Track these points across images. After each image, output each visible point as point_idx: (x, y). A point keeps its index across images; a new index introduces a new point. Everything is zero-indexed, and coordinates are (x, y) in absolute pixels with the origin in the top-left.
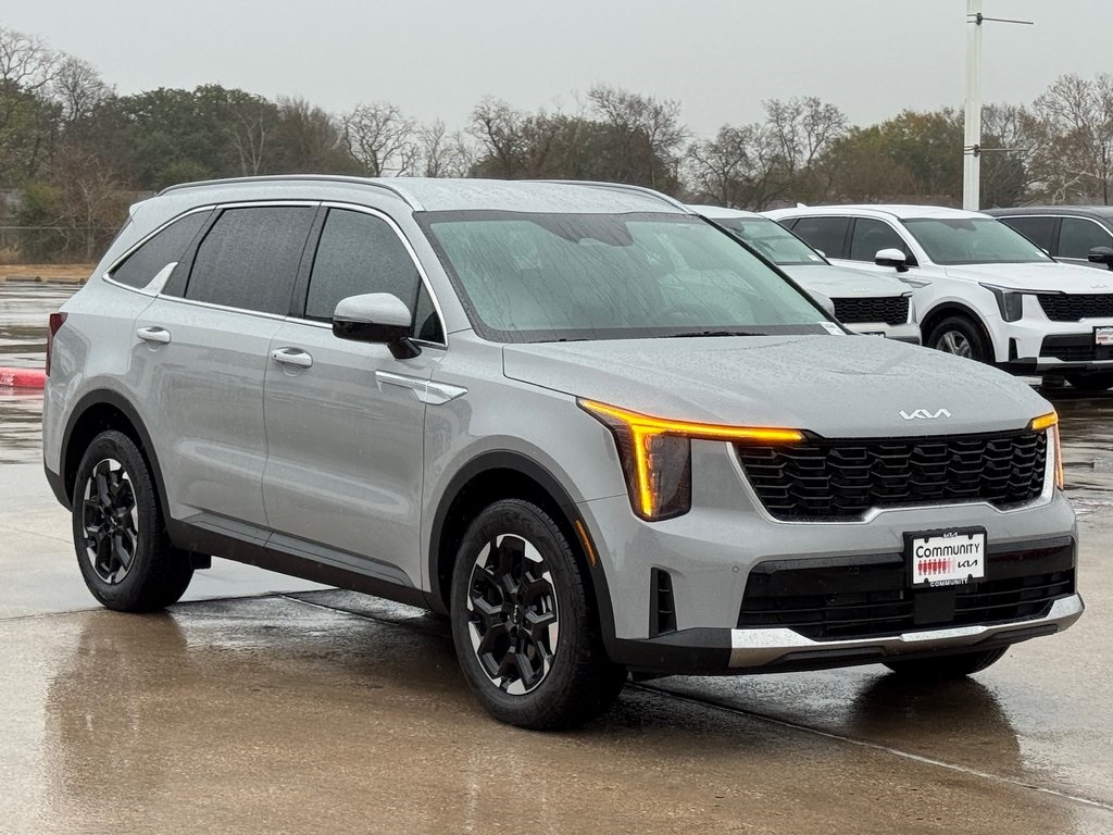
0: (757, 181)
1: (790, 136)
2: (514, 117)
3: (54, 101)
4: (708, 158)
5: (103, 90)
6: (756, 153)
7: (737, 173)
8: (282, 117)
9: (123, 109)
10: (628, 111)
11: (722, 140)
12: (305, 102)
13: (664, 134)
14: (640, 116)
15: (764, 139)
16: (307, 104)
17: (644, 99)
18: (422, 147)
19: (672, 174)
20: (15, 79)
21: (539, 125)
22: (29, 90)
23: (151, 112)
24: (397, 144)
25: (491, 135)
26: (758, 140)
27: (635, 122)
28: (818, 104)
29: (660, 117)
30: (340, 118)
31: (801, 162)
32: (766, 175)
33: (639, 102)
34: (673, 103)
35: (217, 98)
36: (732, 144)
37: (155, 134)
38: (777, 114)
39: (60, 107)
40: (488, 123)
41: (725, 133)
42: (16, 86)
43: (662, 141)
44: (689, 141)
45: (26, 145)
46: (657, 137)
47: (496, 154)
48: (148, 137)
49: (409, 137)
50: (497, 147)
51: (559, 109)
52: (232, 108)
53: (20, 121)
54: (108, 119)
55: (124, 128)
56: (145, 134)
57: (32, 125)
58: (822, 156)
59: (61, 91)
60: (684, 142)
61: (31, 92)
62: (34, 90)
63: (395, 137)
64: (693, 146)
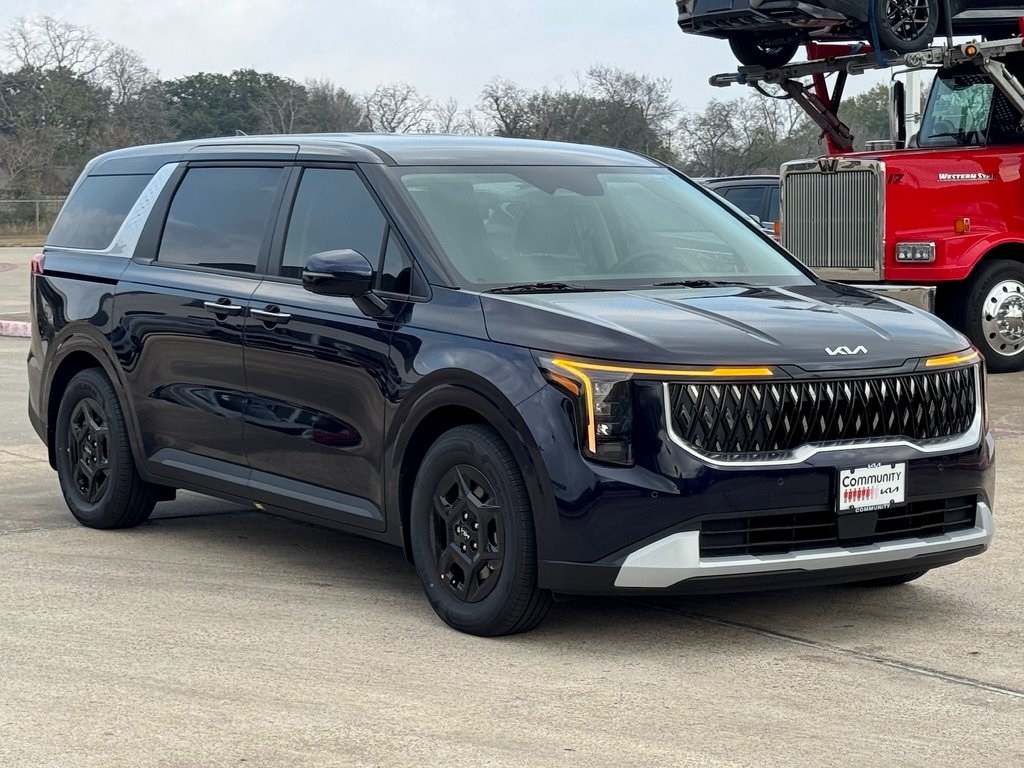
0: (742, 150)
1: (772, 109)
2: (520, 95)
3: (104, 87)
4: (696, 130)
5: (147, 76)
6: (742, 126)
7: (724, 144)
8: (310, 97)
9: (167, 92)
10: (623, 88)
11: (710, 113)
12: (331, 84)
13: (657, 109)
14: (635, 92)
15: (748, 113)
16: (333, 85)
17: (639, 77)
18: (437, 123)
19: (665, 145)
20: (68, 66)
21: (544, 101)
22: (82, 76)
23: (192, 94)
24: (414, 121)
25: (500, 111)
26: (743, 113)
27: (630, 98)
29: (653, 93)
31: (783, 133)
32: (751, 146)
33: (634, 81)
34: (665, 80)
36: (719, 119)
37: (196, 114)
39: (109, 91)
40: (496, 101)
42: (70, 72)
43: (655, 116)
44: (680, 115)
45: (80, 125)
46: (651, 111)
47: (504, 129)
48: (190, 117)
49: (424, 115)
50: (505, 122)
51: (561, 87)
52: (265, 90)
53: (74, 104)
54: (153, 101)
55: (168, 109)
56: (187, 114)
57: (84, 108)
58: (802, 127)
59: (110, 77)
60: (674, 115)
61: (83, 78)
62: (86, 76)
63: (412, 114)
64: (684, 119)
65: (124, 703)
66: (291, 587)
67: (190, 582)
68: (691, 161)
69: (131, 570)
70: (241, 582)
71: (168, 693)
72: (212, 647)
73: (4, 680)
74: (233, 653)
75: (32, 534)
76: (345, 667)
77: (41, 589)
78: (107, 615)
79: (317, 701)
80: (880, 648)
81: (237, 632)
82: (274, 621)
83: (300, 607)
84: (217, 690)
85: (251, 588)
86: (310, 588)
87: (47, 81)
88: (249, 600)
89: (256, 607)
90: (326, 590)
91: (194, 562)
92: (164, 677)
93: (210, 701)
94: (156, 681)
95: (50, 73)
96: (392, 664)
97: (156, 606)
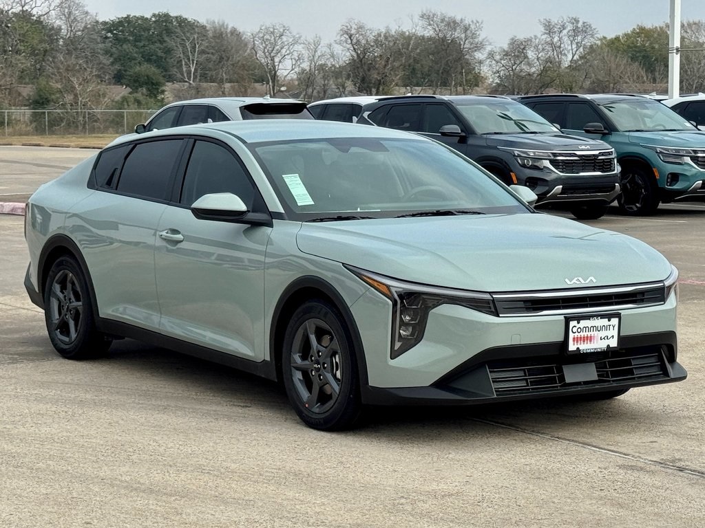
0: (535, 75)
1: (558, 44)
2: (368, 32)
3: (55, 26)
4: (501, 60)
5: (88, 17)
6: (535, 56)
7: (521, 71)
8: (210, 34)
9: (103, 29)
10: (446, 28)
11: (511, 46)
12: (225, 24)
13: (472, 44)
14: (455, 31)
15: (540, 46)
16: (227, 25)
17: (458, 19)
18: (306, 54)
19: (477, 71)
20: (29, 10)
21: (386, 38)
22: (39, 17)
23: (122, 31)
24: (288, 52)
25: (353, 45)
26: (536, 47)
27: (451, 35)
28: (577, 22)
29: (468, 32)
30: (249, 34)
31: (566, 61)
32: (542, 71)
33: (455, 22)
34: (478, 22)
35: (166, 21)
36: (517, 51)
37: (125, 46)
38: (549, 29)
39: (60, 29)
40: (350, 38)
41: (513, 42)
42: (31, 15)
43: (470, 49)
44: (489, 48)
45: (37, 55)
46: (467, 45)
47: (356, 58)
48: (120, 48)
49: (296, 47)
50: (357, 53)
51: (399, 27)
52: (176, 28)
53: (33, 38)
54: (92, 36)
55: (104, 42)
56: (118, 46)
57: (41, 41)
58: (580, 57)
59: (61, 18)
60: (485, 49)
61: (40, 19)
62: (42, 17)
63: (287, 47)
64: (491, 51)
65: (98, 499)
66: (219, 408)
67: (142, 404)
68: (497, 83)
69: (96, 393)
70: (180, 404)
71: (131, 491)
72: (162, 455)
73: (4, 479)
74: (179, 460)
75: (19, 366)
76: (267, 471)
77: (28, 408)
78: (80, 429)
79: (247, 498)
80: (680, 460)
81: (180, 443)
82: (209, 434)
83: (227, 423)
84: (169, 489)
85: (189, 409)
86: (235, 409)
87: (13, 21)
88: (187, 418)
89: (194, 424)
90: (246, 410)
91: (144, 388)
92: (128, 478)
93: (164, 498)
94: (121, 481)
95: (15, 15)
96: (303, 470)
97: (117, 422)
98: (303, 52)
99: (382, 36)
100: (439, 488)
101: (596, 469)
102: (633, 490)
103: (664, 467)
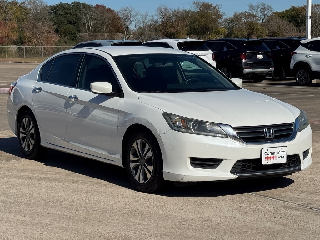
1: (256, 15)
2: (170, 10)
3: (28, 8)
5: (43, 4)
9: (50, 9)
11: (235, 16)
18: (141, 20)
19: (219, 28)
21: (178, 12)
23: (58, 10)
24: (133, 19)
25: (163, 16)
28: (265, 5)
29: (215, 10)
30: (116, 11)
33: (209, 5)
34: (219, 5)
35: (78, 6)
37: (59, 17)
38: (252, 8)
39: (30, 9)
40: (162, 13)
41: (235, 14)
42: (17, 3)
43: (216, 18)
47: (164, 22)
49: (137, 17)
50: (165, 19)
52: (83, 9)
54: (44, 12)
55: (50, 15)
56: (56, 17)
58: (266, 21)
60: (223, 18)
62: (22, 4)
63: (133, 17)
64: (226, 18)
71: (61, 219)
72: (75, 202)
74: (83, 205)
78: (38, 191)
80: (311, 204)
84: (78, 218)
87: (9, 6)
88: (87, 186)
93: (76, 222)
95: (10, 3)
98: (141, 19)
99: (176, 12)
100: (201, 217)
101: (272, 208)
102: (289, 217)
103: (303, 207)
